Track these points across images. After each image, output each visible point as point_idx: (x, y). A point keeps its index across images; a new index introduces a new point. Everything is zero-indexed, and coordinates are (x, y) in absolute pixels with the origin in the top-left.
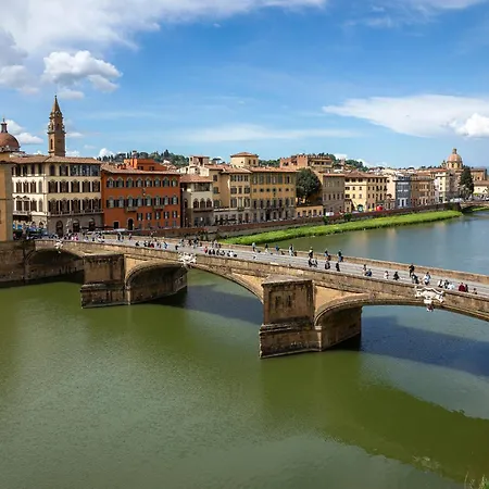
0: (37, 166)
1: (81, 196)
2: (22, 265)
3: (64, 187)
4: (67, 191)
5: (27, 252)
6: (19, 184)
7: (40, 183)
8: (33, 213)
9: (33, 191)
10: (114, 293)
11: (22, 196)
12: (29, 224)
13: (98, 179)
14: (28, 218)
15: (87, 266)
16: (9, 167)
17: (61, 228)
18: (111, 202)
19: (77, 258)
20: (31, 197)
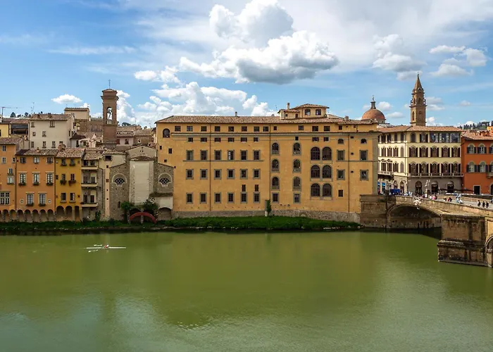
0: (400, 134)
1: (440, 161)
2: (385, 216)
3: (424, 152)
4: (427, 156)
5: (389, 205)
6: (384, 150)
7: (402, 149)
8: (395, 174)
9: (396, 155)
10: (473, 253)
11: (386, 159)
12: (391, 182)
13: (458, 145)
14: (390, 178)
15: (444, 224)
16: (376, 136)
17: (420, 188)
18: (472, 167)
19: (435, 215)
20: (394, 160)
